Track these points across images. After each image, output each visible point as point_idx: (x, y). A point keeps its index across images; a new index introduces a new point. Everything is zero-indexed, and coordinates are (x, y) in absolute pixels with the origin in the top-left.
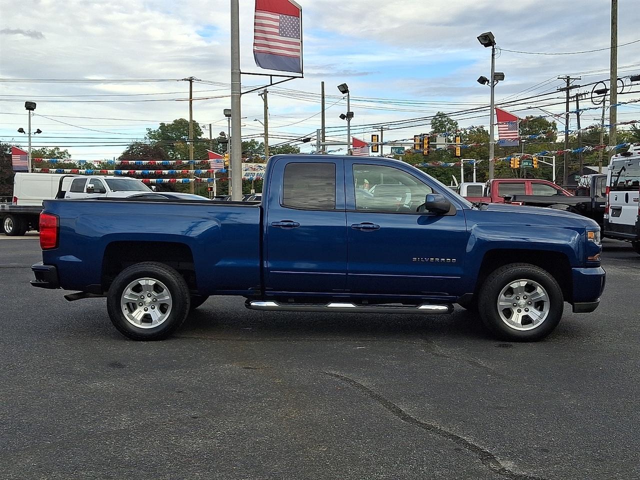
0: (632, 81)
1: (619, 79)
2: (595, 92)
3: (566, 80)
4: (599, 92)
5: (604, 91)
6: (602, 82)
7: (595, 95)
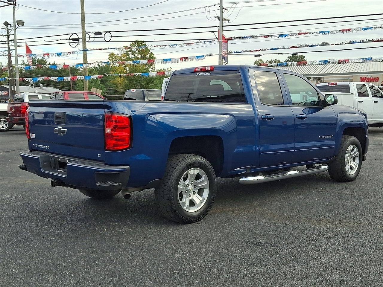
0: (95, 35)
1: (86, 33)
2: (71, 39)
3: (7, 30)
4: (74, 40)
5: (77, 40)
6: (75, 34)
7: (71, 41)
